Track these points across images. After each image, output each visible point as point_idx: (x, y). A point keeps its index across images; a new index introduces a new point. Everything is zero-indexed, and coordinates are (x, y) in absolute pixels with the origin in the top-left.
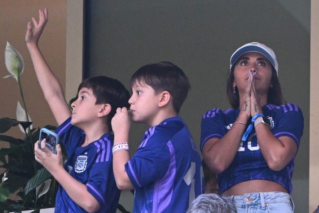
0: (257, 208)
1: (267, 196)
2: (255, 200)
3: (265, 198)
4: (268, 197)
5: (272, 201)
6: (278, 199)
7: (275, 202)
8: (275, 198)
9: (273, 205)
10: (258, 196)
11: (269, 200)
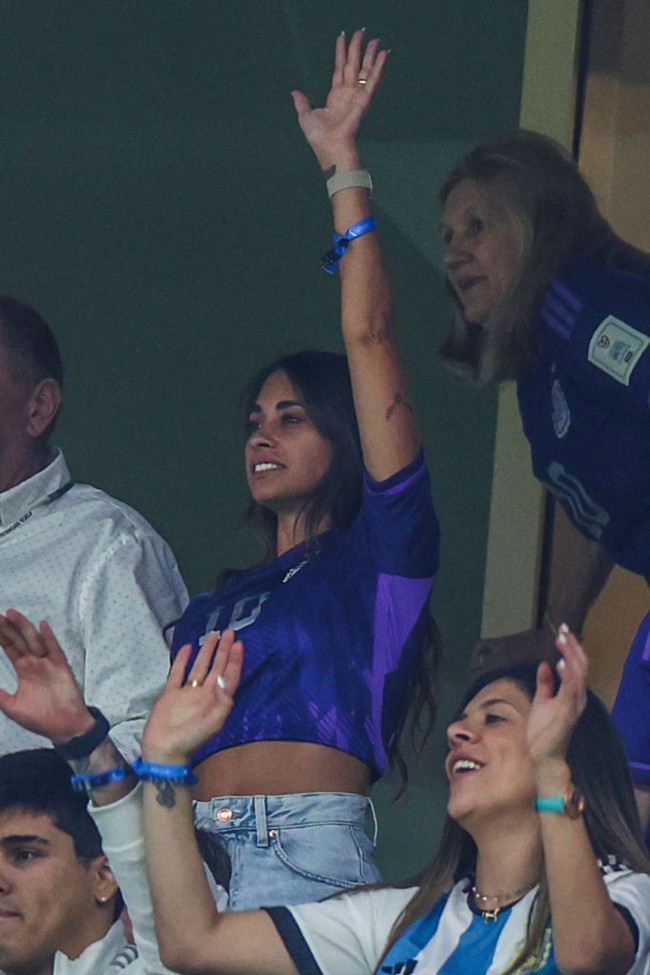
0: (244, 842)
1: (279, 807)
2: (241, 817)
3: (268, 814)
4: (282, 810)
5: (293, 820)
6: (311, 816)
7: (303, 825)
8: (302, 813)
9: (295, 833)
10: (249, 808)
11: (283, 818)
